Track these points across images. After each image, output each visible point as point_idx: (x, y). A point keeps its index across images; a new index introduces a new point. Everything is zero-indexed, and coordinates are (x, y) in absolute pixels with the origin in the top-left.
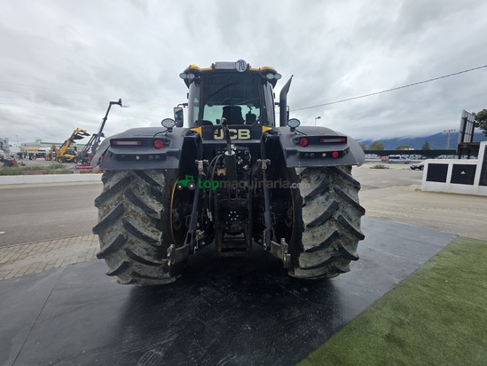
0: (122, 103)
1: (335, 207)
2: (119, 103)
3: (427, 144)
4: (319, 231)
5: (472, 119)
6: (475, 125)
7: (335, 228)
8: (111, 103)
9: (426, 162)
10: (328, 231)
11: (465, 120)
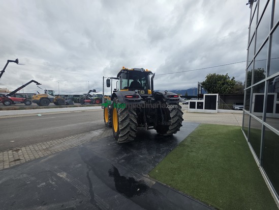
0: (19, 62)
1: (177, 112)
2: (17, 61)
3: (187, 93)
4: (175, 118)
5: (201, 85)
6: (202, 87)
7: (178, 118)
8: (9, 61)
9: (189, 101)
10: (176, 118)
11: (199, 85)
